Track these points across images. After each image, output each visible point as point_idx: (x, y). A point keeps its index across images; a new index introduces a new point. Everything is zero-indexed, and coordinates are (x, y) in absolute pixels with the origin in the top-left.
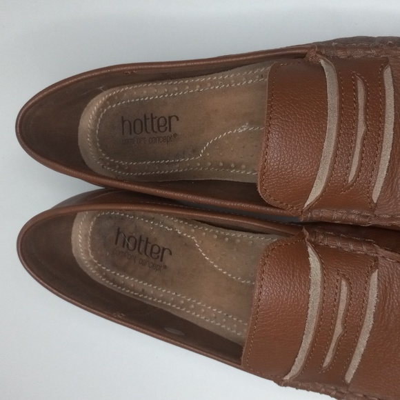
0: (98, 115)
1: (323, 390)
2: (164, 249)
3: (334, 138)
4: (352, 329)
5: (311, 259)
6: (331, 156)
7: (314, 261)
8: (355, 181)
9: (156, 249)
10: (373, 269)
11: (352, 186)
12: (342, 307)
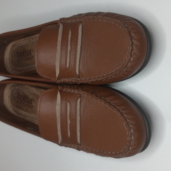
0: (10, 52)
1: (73, 147)
2: (32, 100)
3: (60, 52)
4: (73, 121)
5: (58, 96)
6: (59, 59)
7: (59, 96)
8: (69, 67)
9: (29, 100)
10: (78, 98)
11: (68, 69)
12: (68, 112)
